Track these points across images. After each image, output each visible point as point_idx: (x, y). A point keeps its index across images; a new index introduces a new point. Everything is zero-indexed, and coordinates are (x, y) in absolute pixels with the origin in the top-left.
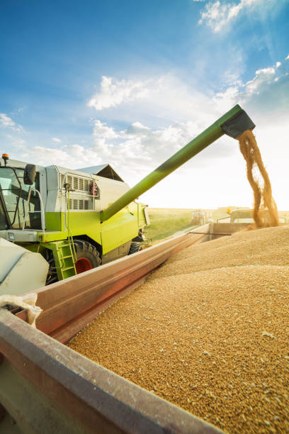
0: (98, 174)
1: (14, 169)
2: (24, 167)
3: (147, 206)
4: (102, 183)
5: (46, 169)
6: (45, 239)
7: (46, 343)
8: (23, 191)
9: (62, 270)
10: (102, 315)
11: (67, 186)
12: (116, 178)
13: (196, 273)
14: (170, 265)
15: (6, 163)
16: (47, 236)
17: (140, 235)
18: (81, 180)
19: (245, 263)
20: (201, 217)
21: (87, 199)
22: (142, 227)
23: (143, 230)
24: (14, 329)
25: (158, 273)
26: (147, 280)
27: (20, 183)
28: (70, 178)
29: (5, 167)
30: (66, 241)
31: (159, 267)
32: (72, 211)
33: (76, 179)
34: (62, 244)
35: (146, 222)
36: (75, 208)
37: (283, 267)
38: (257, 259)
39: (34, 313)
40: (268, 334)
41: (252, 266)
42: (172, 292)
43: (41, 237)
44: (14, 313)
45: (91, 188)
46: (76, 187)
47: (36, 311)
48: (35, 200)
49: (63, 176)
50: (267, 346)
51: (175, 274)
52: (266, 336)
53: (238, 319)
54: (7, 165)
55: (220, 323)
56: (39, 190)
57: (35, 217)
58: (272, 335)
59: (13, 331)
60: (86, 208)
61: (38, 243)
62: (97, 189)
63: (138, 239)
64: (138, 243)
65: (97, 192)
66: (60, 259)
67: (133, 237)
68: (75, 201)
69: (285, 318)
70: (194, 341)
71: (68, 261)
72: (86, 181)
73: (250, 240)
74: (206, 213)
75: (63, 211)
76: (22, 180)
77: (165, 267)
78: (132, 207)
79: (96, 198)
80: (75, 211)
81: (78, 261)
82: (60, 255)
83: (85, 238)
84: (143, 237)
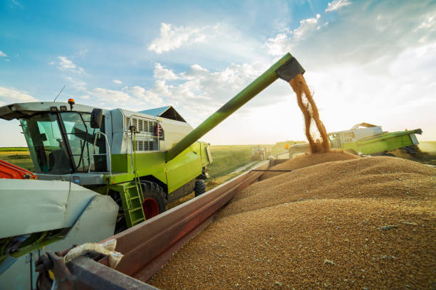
0: (162, 116)
1: (80, 113)
2: (91, 111)
3: (209, 144)
4: (166, 124)
5: (111, 112)
6: (112, 181)
7: (135, 286)
8: (89, 135)
9: (130, 212)
10: (176, 256)
11: (133, 129)
12: (179, 118)
13: (262, 210)
14: (236, 203)
15: (71, 108)
16: (114, 178)
17: (204, 173)
18: (146, 122)
19: (305, 198)
20: (261, 153)
21: (152, 140)
22: (205, 165)
23: (206, 168)
24: (100, 276)
25: (225, 211)
26: (215, 219)
27: (86, 127)
28: (135, 120)
29: (71, 112)
30: (133, 182)
31: (225, 205)
32: (138, 152)
33: (141, 121)
34: (129, 185)
35: (208, 160)
36: (141, 149)
37: (338, 200)
38: (315, 194)
39: (115, 259)
40: (329, 261)
41: (311, 201)
42: (241, 230)
43: (108, 179)
44: (97, 260)
45: (155, 129)
46: (141, 130)
47: (118, 257)
48: (101, 143)
49: (128, 119)
50: (329, 272)
51: (242, 212)
52: (327, 263)
53: (303, 250)
54: (73, 110)
55: (287, 255)
56: (104, 133)
57: (101, 160)
58: (332, 262)
59: (100, 277)
60: (151, 149)
61: (104, 185)
62: (162, 130)
63: (202, 177)
64: (203, 181)
65: (162, 133)
66: (127, 200)
67: (197, 175)
68: (141, 142)
69: (342, 246)
70: (266, 274)
71: (136, 202)
72: (151, 123)
73: (307, 176)
74: (265, 148)
75: (129, 152)
76: (88, 124)
77: (231, 205)
78: (195, 146)
79: (160, 139)
80: (141, 152)
81: (146, 201)
82: (127, 196)
83: (151, 178)
84: (207, 174)
